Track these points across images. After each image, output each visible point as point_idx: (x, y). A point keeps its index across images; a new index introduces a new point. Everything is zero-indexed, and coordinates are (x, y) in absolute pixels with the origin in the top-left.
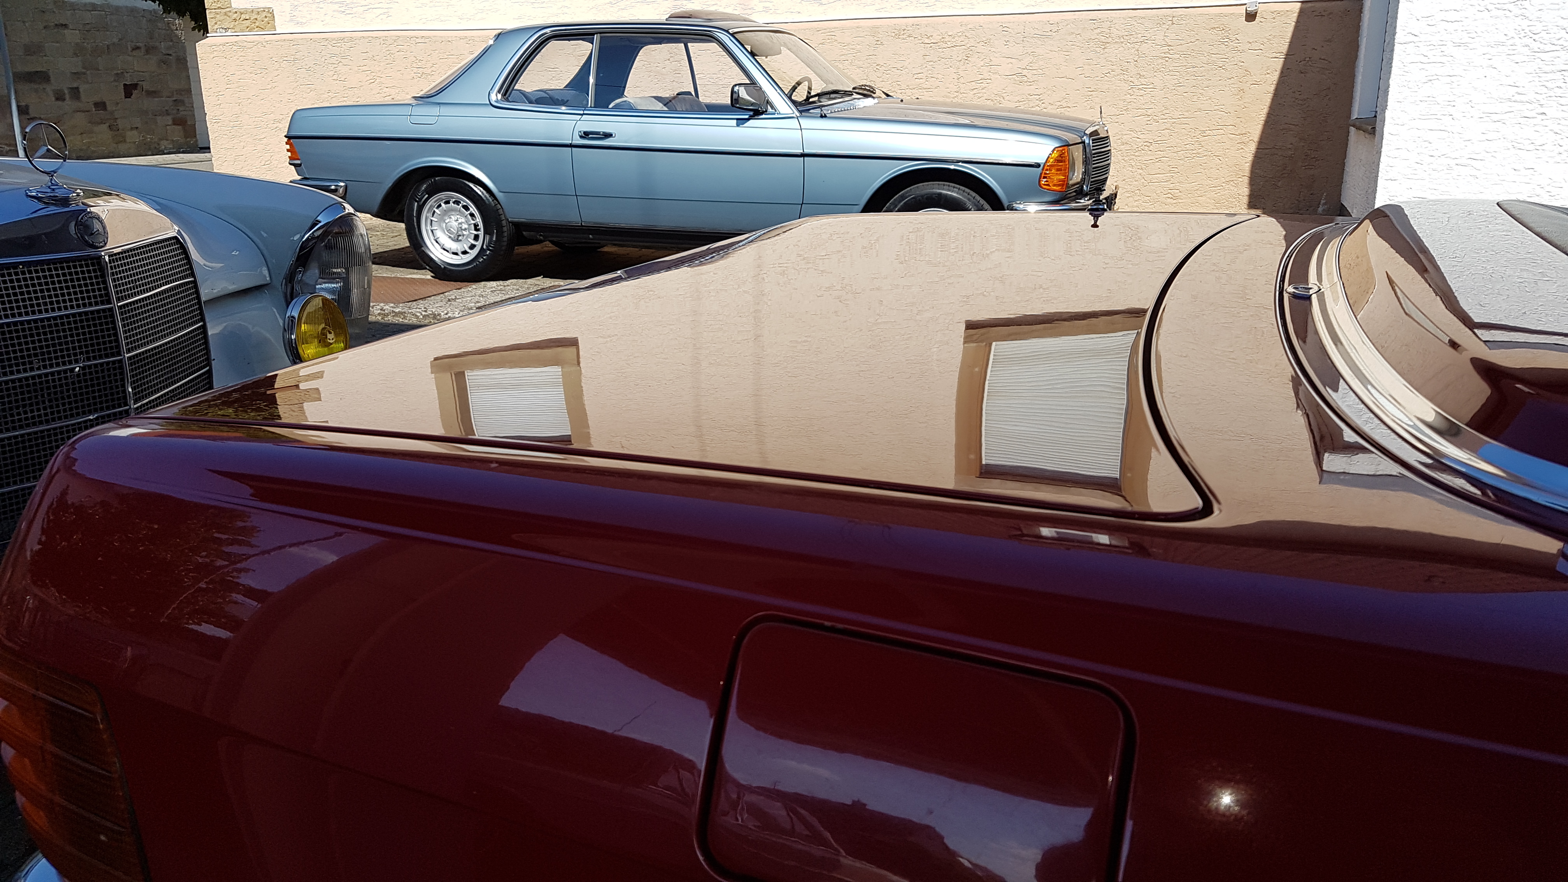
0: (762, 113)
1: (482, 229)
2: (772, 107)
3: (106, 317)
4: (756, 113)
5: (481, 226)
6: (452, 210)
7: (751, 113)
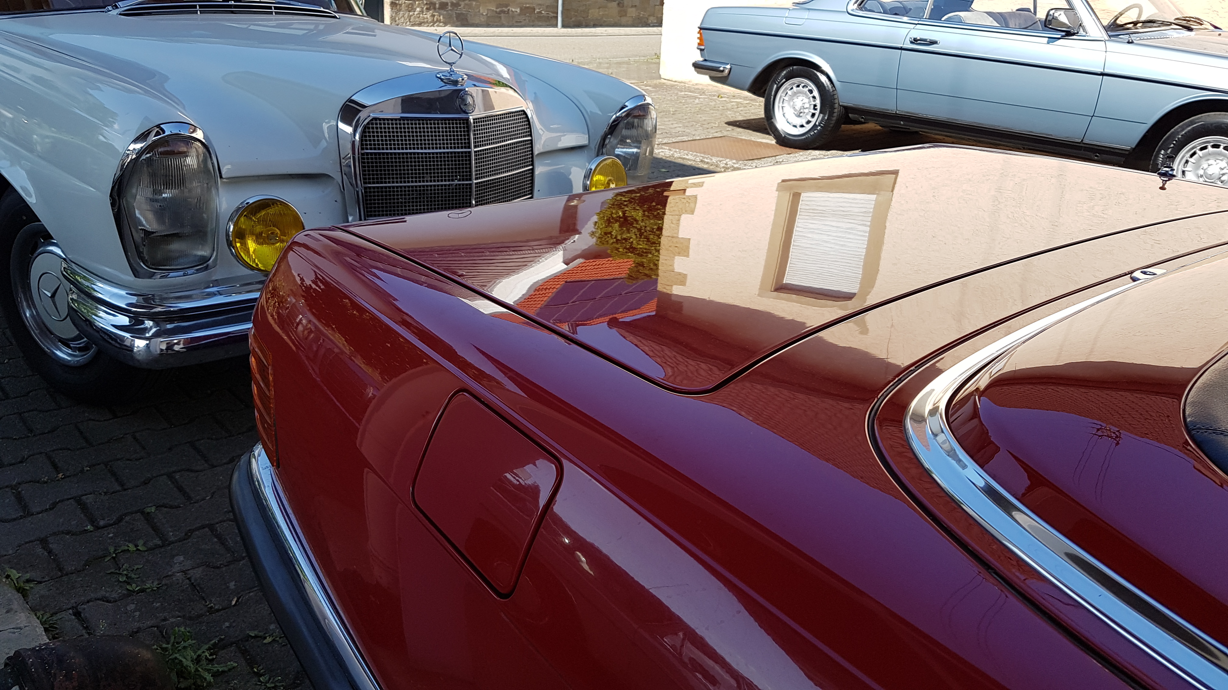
0: (1074, 34)
1: (819, 110)
2: (1084, 30)
3: (466, 157)
4: (1068, 34)
5: (818, 107)
6: (800, 92)
7: (1064, 34)
